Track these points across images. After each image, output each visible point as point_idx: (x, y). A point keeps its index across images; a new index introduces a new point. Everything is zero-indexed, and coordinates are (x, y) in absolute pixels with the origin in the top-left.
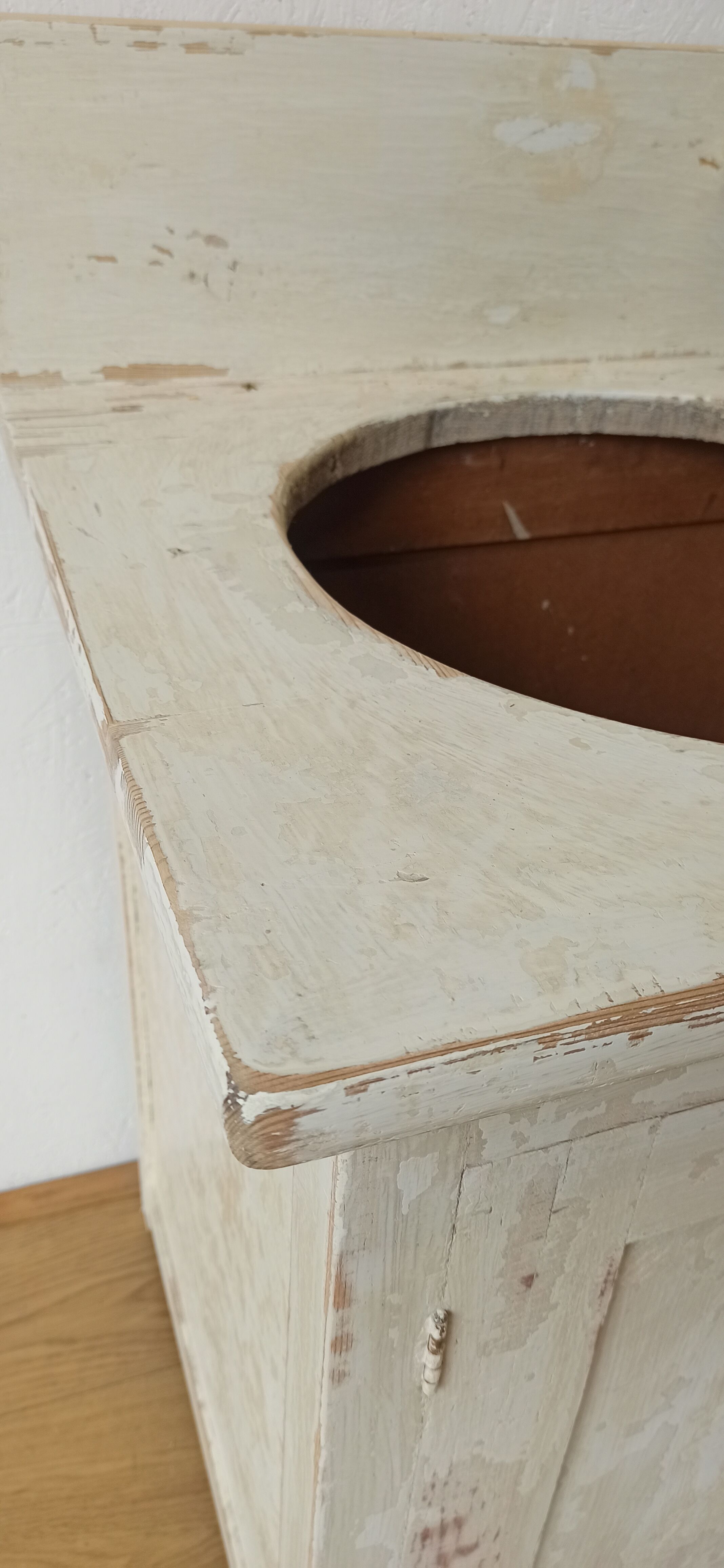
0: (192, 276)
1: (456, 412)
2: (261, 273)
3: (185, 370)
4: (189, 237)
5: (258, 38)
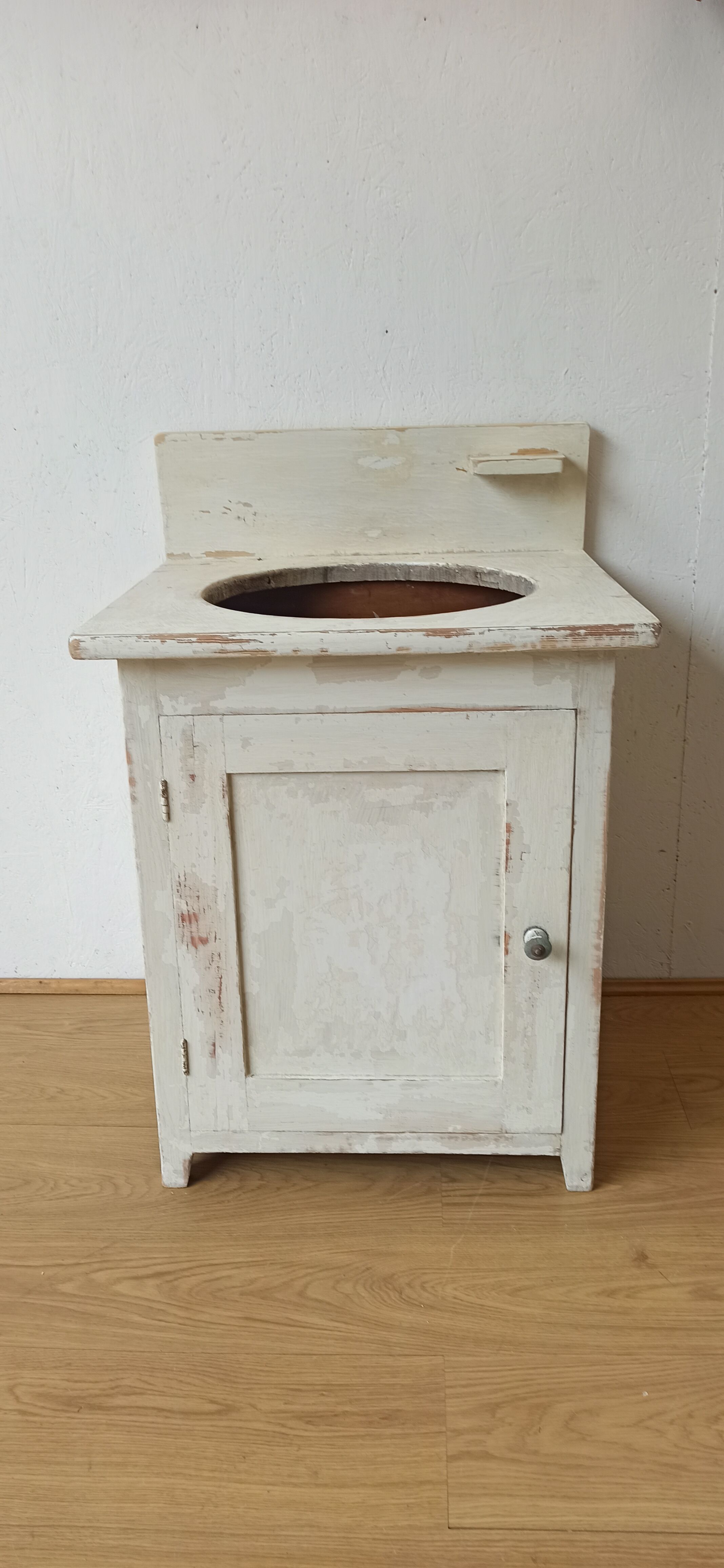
0: (239, 517)
1: (338, 569)
2: (266, 516)
3: (238, 554)
4: (237, 504)
5: (260, 434)
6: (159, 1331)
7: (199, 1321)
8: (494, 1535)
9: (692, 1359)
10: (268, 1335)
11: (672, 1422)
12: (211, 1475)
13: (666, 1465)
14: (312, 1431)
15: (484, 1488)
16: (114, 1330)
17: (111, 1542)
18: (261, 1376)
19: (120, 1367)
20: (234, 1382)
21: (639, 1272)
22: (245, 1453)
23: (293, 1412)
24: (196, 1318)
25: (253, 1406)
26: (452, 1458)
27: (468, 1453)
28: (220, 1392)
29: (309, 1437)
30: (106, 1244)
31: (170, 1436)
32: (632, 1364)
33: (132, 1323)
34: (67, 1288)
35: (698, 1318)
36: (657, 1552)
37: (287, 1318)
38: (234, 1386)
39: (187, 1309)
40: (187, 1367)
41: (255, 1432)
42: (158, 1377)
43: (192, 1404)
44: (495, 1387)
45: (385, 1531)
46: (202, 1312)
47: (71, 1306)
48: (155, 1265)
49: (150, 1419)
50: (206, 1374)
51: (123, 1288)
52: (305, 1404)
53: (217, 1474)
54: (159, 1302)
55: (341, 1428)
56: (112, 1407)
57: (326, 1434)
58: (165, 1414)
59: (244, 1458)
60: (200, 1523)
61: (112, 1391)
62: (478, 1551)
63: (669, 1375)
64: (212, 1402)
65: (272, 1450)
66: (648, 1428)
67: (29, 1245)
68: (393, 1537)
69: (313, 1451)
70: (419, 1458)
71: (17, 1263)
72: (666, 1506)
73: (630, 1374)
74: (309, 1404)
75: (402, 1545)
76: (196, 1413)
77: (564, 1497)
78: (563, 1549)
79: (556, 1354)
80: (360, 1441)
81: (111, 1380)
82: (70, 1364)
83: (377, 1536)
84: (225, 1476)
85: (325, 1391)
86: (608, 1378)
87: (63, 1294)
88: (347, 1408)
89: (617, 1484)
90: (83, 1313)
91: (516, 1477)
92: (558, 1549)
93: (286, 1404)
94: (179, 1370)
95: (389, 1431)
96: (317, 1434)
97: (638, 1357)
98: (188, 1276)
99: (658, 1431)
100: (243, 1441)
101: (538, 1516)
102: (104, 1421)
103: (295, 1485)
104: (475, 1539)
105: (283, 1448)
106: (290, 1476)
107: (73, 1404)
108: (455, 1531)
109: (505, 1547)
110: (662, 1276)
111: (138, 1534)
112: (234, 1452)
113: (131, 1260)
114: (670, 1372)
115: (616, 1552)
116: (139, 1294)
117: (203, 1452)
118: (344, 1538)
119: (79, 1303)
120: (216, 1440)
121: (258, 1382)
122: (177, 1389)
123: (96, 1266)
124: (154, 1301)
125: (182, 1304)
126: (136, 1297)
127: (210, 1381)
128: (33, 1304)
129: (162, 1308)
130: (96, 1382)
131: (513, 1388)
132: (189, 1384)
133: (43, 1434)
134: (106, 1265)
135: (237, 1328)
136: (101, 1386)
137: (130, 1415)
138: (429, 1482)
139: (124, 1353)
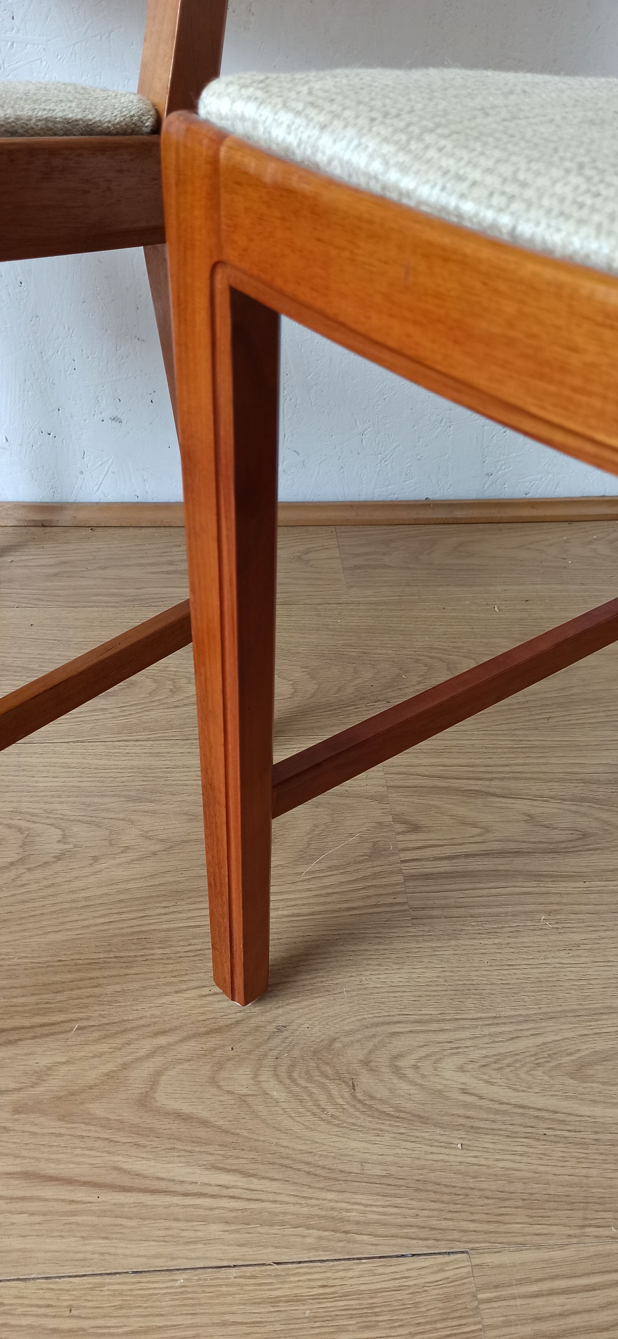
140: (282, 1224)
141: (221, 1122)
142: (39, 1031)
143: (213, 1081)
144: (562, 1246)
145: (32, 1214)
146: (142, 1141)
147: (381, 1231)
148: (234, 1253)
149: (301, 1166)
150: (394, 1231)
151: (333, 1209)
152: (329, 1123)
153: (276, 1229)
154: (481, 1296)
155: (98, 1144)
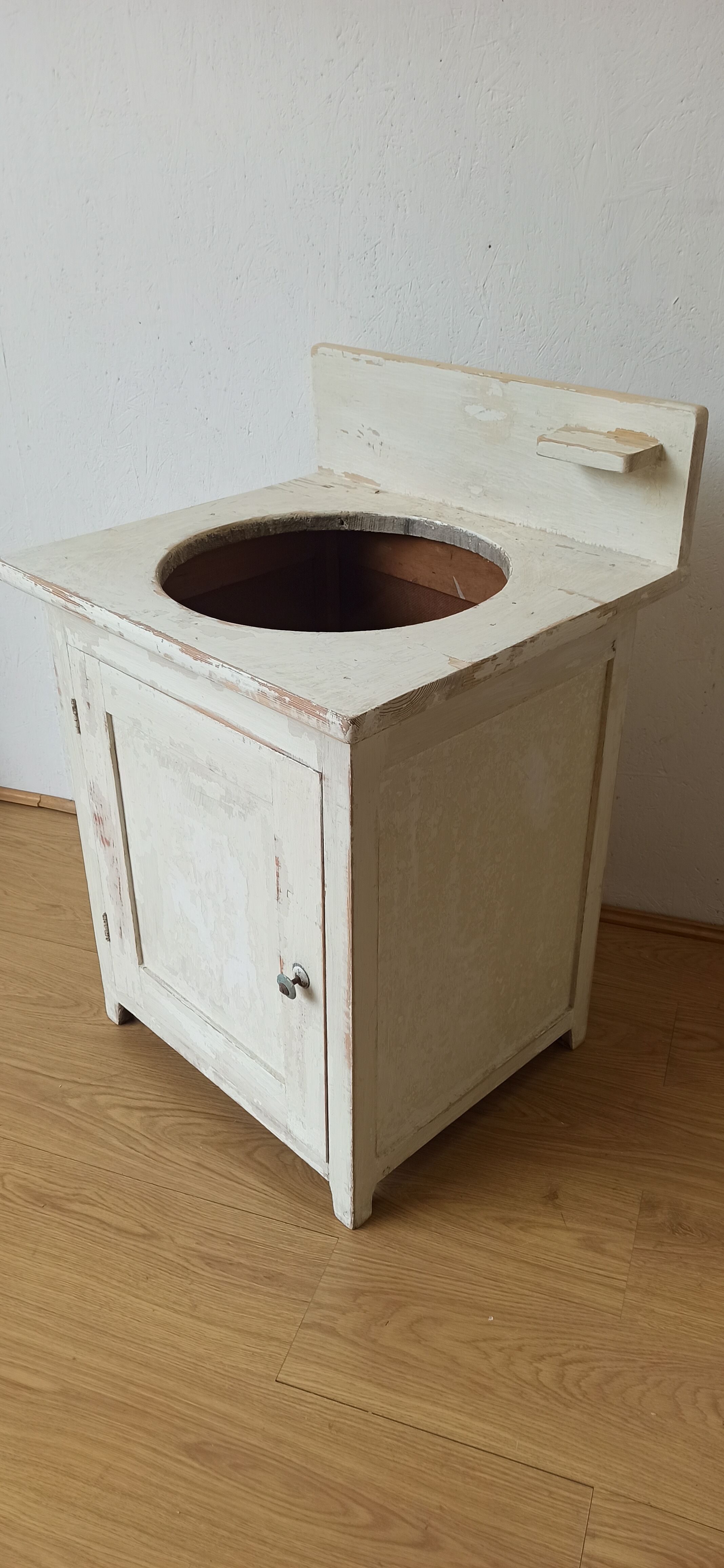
6: (128, 1157)
7: (161, 1156)
8: (309, 1397)
9: (548, 1300)
10: (208, 1182)
11: (501, 1350)
12: (117, 1284)
13: (477, 1383)
14: (207, 1271)
15: (319, 1357)
16: (94, 1148)
17: (27, 1315)
18: (188, 1215)
19: (87, 1179)
20: (166, 1215)
21: (542, 1209)
22: (149, 1274)
23: (200, 1252)
24: (160, 1153)
25: (172, 1239)
26: (304, 1325)
27: (320, 1325)
28: (151, 1220)
29: (203, 1276)
30: (116, 1073)
31: (100, 1245)
32: (494, 1290)
33: (110, 1144)
34: (74, 1103)
35: (573, 1264)
36: (432, 1452)
37: (230, 1172)
38: (165, 1218)
39: (156, 1143)
40: (136, 1192)
41: (164, 1260)
42: (111, 1195)
43: (127, 1224)
44: (368, 1276)
45: (226, 1368)
46: (166, 1149)
47: (71, 1119)
48: (147, 1099)
49: (91, 1228)
50: (147, 1202)
51: (115, 1113)
52: (212, 1248)
53: (121, 1285)
54: (137, 1132)
55: (230, 1276)
56: (68, 1210)
57: (217, 1277)
58: (104, 1226)
59: (147, 1278)
60: (94, 1320)
61: (73, 1197)
62: (290, 1406)
63: (521, 1308)
64: (143, 1226)
65: (171, 1278)
66: (478, 1348)
67: (59, 1059)
68: (230, 1375)
69: (201, 1288)
70: (279, 1318)
71: (44, 1073)
72: (459, 1417)
73: (487, 1297)
74: (215, 1249)
75: (234, 1383)
76: (126, 1232)
77: (379, 1384)
78: (356, 1425)
79: (432, 1262)
80: (241, 1291)
81: (76, 1188)
82: (51, 1167)
83: (219, 1370)
84: (127, 1288)
85: (231, 1241)
86: (466, 1295)
87: (69, 1107)
88: (242, 1261)
89: (428, 1386)
90: (77, 1127)
91: (348, 1357)
92: (353, 1424)
93: (197, 1243)
94: (129, 1193)
95: (266, 1289)
96: (210, 1275)
97: (501, 1285)
98: (168, 1116)
99: (485, 1353)
100: (152, 1265)
101: (350, 1393)
102: (57, 1220)
103: (176, 1311)
104: (292, 1396)
105: (179, 1279)
106: (174, 1303)
107: (42, 1200)
108: (279, 1384)
109: (312, 1409)
110: (561, 1218)
111: (47, 1315)
112: (142, 1271)
113: (131, 1091)
114: (522, 1306)
115: (398, 1441)
116: (125, 1121)
117: (119, 1264)
118: (194, 1363)
119: (78, 1118)
120: (132, 1257)
121: (184, 1219)
122: (121, 1209)
123: (102, 1089)
124: (134, 1130)
125: (153, 1139)
126: (122, 1124)
127: (149, 1208)
128: (44, 1110)
129: (138, 1138)
130: (65, 1187)
131: (383, 1282)
132: (132, 1206)
133: (10, 1218)
134: (110, 1091)
135: (187, 1170)
136: (67, 1191)
137: (79, 1220)
138: (277, 1339)
139: (95, 1168)
140: (279, 1208)
141: (273, 1170)
142: (221, 1118)
143: (277, 1156)
144: (374, 1248)
145: (196, 1176)
146: (242, 1166)
147: (311, 1221)
148: (258, 1211)
149: (295, 1193)
150: (316, 1223)
151: (299, 1210)
152: (313, 1183)
153: (275, 1209)
154: (335, 1251)
155: (227, 1163)
